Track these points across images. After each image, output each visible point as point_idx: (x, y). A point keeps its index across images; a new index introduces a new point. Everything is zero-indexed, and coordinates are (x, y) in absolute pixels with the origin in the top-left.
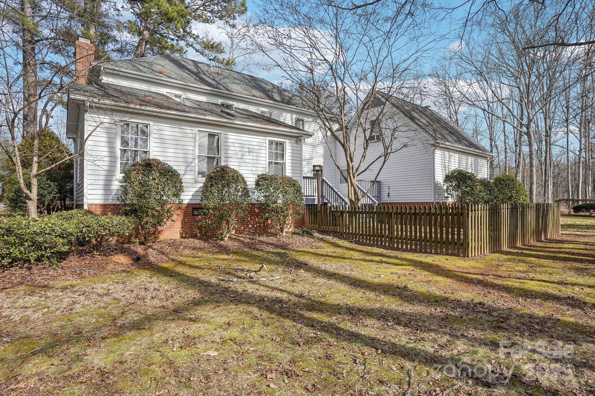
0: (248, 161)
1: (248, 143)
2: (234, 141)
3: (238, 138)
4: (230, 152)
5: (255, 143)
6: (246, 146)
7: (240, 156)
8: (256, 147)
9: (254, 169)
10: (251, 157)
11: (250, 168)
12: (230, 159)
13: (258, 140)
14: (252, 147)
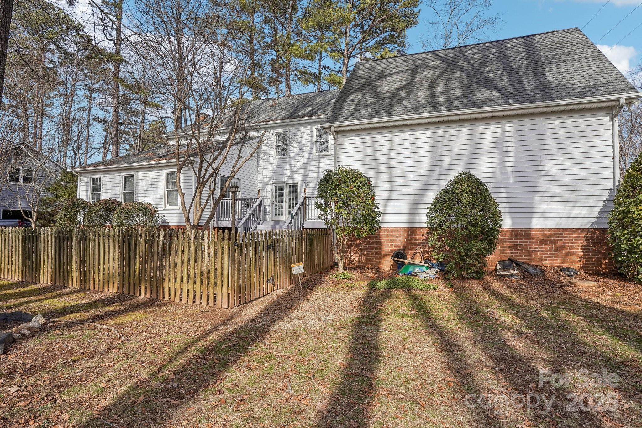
0: (150, 192)
1: (151, 177)
2: (142, 178)
3: (145, 175)
4: (140, 187)
5: (156, 177)
6: (150, 180)
7: (145, 189)
8: (156, 180)
9: (154, 198)
10: (153, 189)
11: (152, 198)
12: (140, 192)
13: (158, 174)
14: (153, 180)
